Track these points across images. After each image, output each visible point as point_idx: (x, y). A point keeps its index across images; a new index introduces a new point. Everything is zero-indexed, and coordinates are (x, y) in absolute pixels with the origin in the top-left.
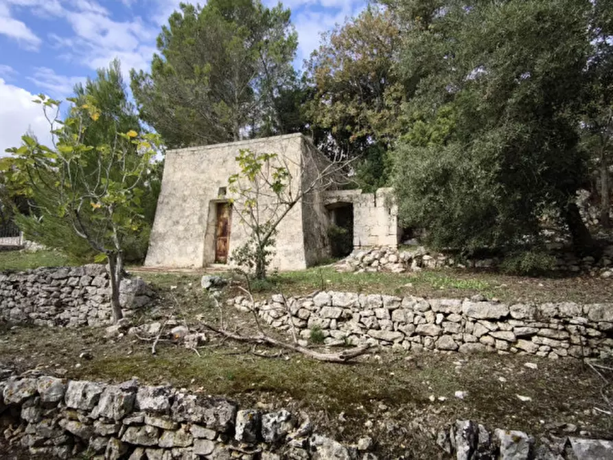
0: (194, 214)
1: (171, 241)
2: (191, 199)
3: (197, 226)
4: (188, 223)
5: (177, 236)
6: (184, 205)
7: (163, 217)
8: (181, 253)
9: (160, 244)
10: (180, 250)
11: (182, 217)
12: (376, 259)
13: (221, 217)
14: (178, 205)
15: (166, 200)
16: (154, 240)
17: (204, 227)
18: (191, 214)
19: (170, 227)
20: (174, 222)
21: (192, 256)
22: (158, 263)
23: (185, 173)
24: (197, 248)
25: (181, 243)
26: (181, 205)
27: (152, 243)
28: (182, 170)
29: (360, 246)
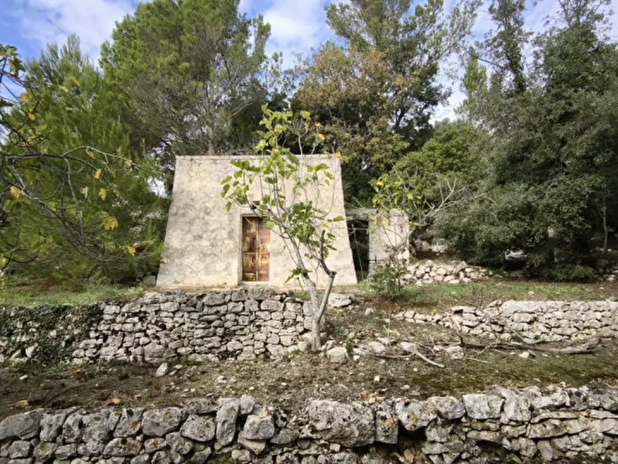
0: (222, 228)
1: (193, 258)
2: (216, 212)
3: (227, 242)
4: (215, 239)
5: (201, 252)
6: (207, 218)
7: (179, 231)
8: (208, 272)
9: (177, 261)
10: (206, 267)
11: (205, 231)
12: (426, 272)
13: (248, 231)
14: (199, 218)
15: (181, 212)
16: (168, 257)
17: (236, 243)
18: (218, 228)
19: (190, 241)
20: (195, 237)
21: (224, 274)
22: (176, 282)
23: (205, 183)
24: (229, 264)
25: (208, 260)
26: (204, 218)
27: (165, 260)
28: (202, 179)
29: (375, 260)
